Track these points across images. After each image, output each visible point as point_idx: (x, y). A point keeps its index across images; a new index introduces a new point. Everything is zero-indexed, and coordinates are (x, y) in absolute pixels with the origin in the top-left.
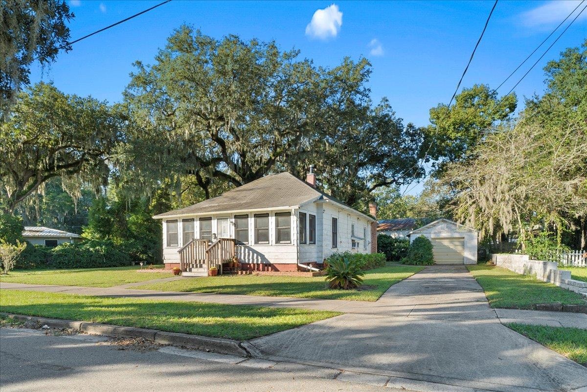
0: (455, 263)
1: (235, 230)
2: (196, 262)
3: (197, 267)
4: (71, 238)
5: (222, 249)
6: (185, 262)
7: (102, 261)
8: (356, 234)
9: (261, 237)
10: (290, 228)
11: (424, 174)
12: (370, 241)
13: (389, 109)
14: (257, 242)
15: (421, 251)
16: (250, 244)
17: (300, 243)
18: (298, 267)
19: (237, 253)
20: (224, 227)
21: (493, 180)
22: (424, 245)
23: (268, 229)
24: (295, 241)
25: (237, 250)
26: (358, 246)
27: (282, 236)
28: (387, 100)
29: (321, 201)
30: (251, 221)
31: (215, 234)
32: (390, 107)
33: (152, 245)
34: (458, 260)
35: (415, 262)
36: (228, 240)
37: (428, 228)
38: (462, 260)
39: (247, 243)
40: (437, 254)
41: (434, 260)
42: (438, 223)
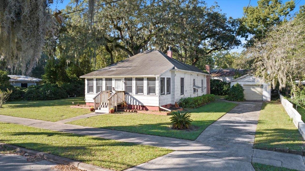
0: (258, 100)
1: (125, 86)
2: (103, 104)
3: (104, 107)
4: (35, 82)
5: (117, 97)
6: (97, 102)
7: (51, 96)
8: (196, 84)
9: (140, 90)
10: (155, 87)
11: (241, 44)
12: (206, 86)
13: (218, 7)
14: (137, 93)
15: (236, 93)
16: (133, 94)
17: (161, 95)
18: (160, 108)
19: (126, 99)
20: (119, 84)
21: (274, 58)
22: (238, 89)
23: (143, 87)
24: (158, 94)
25: (126, 97)
26: (197, 92)
27: (151, 90)
29: (174, 70)
30: (134, 82)
31: (114, 88)
33: (79, 85)
34: (259, 98)
35: (233, 99)
36: (121, 92)
37: (241, 79)
38: (261, 98)
39: (131, 93)
40: (247, 94)
41: (245, 98)
42: (247, 76)
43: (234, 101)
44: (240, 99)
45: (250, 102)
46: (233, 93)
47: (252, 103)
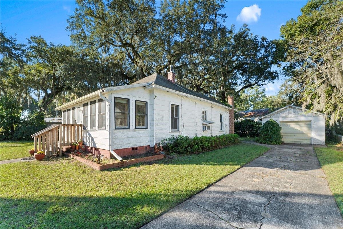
0: (302, 143)
1: (83, 117)
10: (105, 114)
12: (228, 124)
15: (270, 133)
16: (88, 129)
17: (117, 129)
18: (110, 153)
22: (273, 127)
24: (108, 127)
27: (103, 122)
28: (247, 26)
30: (89, 108)
32: (250, 30)
34: (306, 141)
35: (265, 141)
37: (277, 113)
38: (309, 141)
40: (286, 135)
41: (282, 140)
42: (286, 109)
43: (266, 143)
44: (275, 141)
45: (291, 147)
46: (265, 132)
47: (294, 147)
